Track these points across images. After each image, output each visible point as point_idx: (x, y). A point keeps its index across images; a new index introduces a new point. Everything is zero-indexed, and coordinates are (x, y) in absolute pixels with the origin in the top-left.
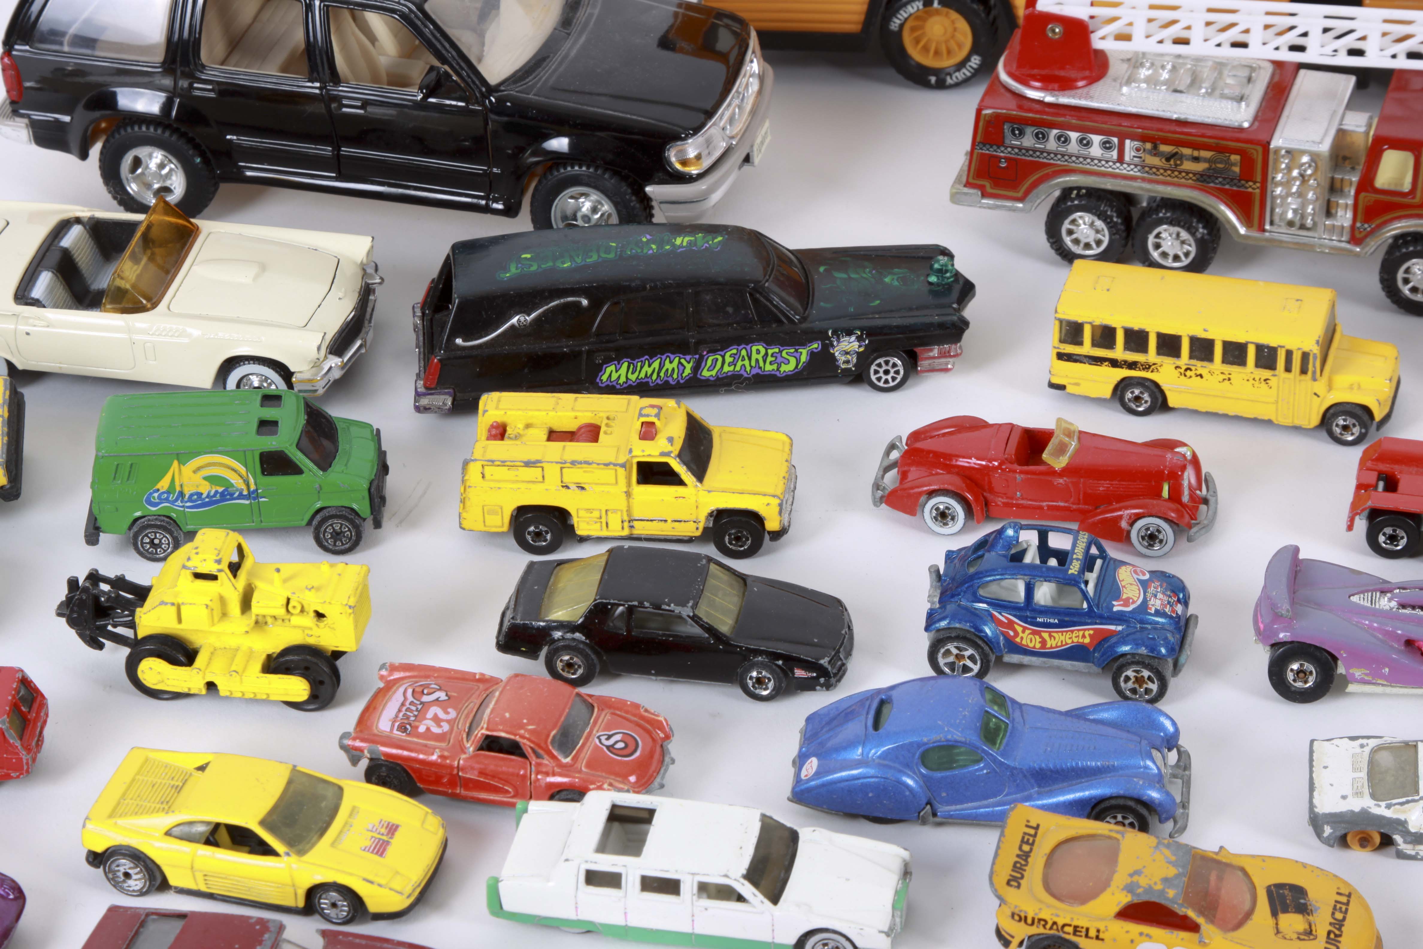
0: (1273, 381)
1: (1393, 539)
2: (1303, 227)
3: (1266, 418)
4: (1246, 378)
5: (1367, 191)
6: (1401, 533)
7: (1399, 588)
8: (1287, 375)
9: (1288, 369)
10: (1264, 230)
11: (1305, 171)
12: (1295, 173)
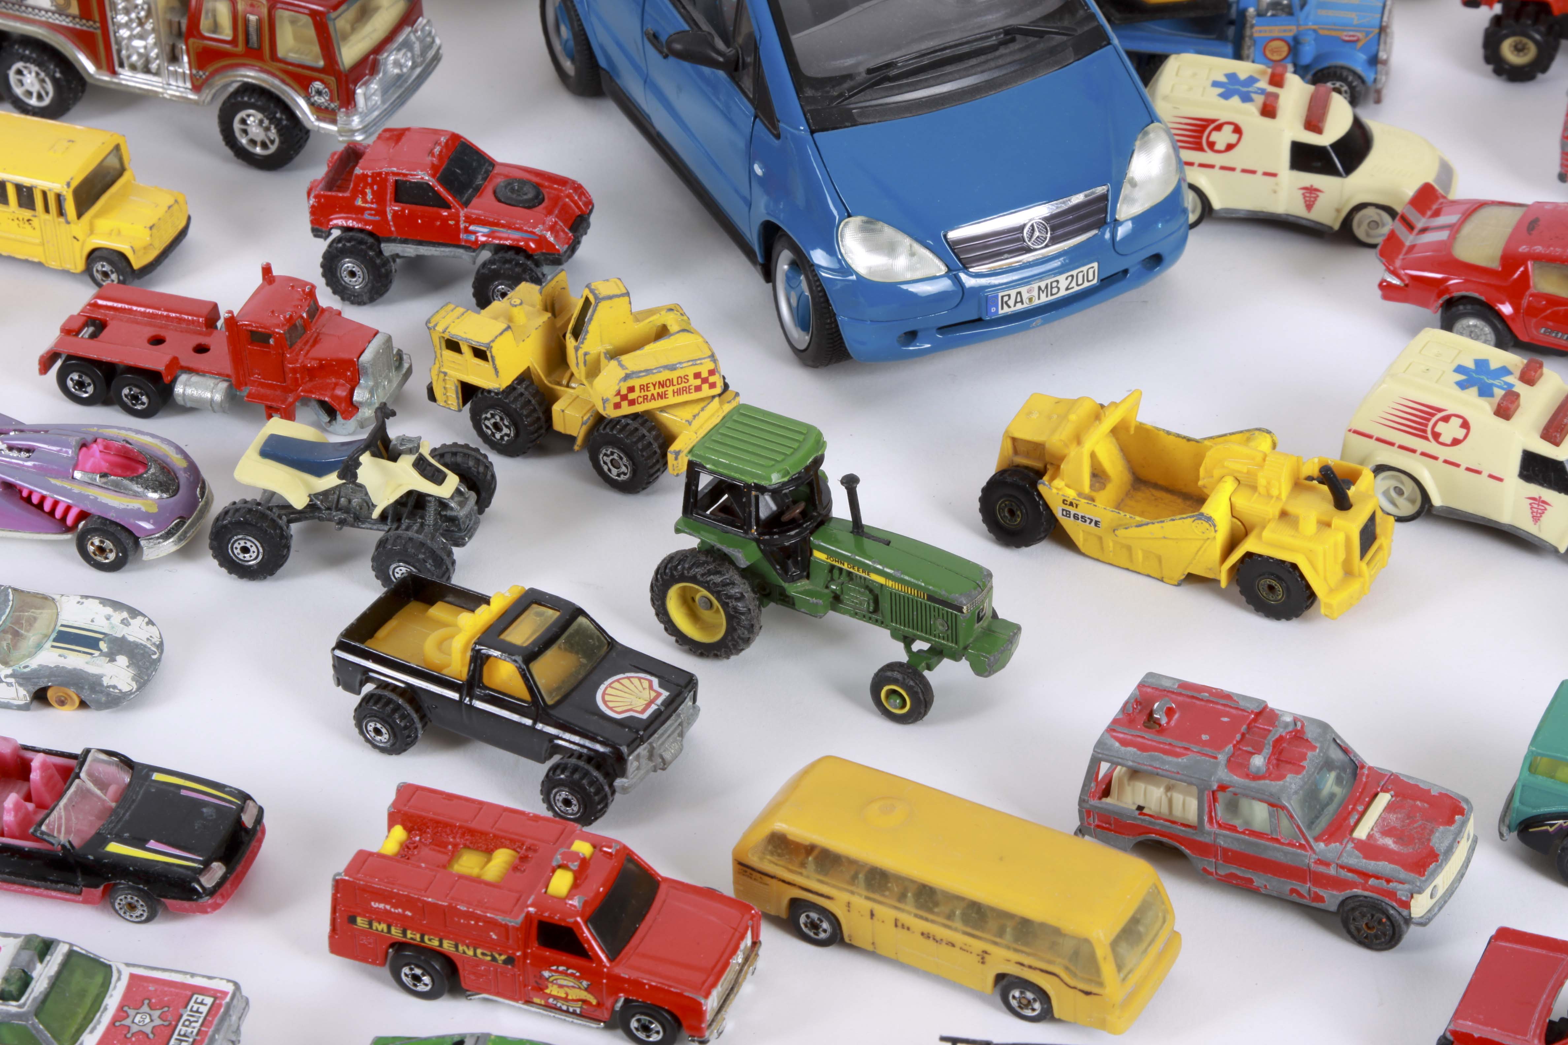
0: (35, 222)
1: (81, 385)
2: (147, 70)
3: (36, 260)
4: (11, 217)
5: (194, 37)
6: (87, 380)
7: (15, 430)
8: (46, 216)
9: (47, 210)
10: (114, 73)
11: (139, 13)
12: (133, 15)
